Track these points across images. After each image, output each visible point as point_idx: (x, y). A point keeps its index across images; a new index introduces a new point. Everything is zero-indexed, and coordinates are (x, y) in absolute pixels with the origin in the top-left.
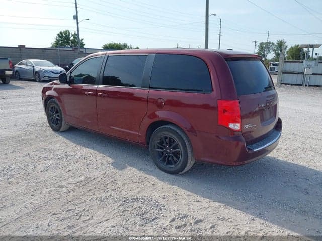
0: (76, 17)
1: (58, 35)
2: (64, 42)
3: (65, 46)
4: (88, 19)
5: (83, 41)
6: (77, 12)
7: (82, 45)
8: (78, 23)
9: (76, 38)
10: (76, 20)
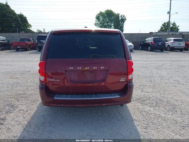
0: (169, 13)
1: (163, 24)
2: (166, 29)
3: (166, 31)
4: (177, 13)
5: (178, 27)
6: (170, 9)
7: (178, 30)
8: (170, 16)
9: (174, 26)
10: (169, 15)
